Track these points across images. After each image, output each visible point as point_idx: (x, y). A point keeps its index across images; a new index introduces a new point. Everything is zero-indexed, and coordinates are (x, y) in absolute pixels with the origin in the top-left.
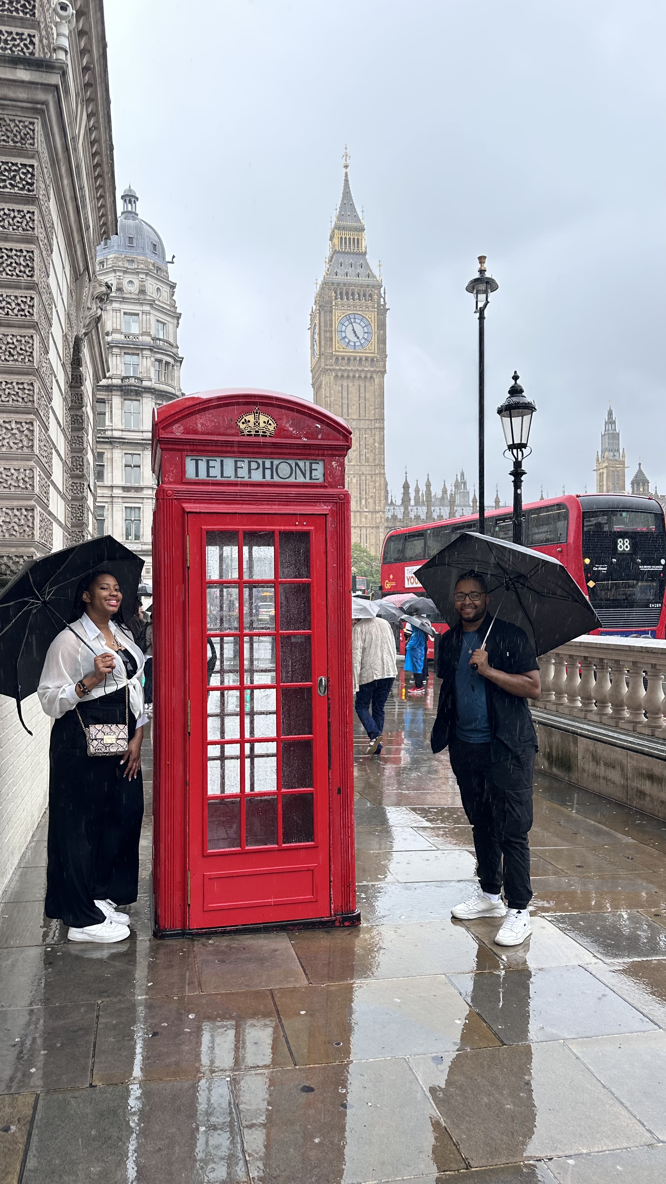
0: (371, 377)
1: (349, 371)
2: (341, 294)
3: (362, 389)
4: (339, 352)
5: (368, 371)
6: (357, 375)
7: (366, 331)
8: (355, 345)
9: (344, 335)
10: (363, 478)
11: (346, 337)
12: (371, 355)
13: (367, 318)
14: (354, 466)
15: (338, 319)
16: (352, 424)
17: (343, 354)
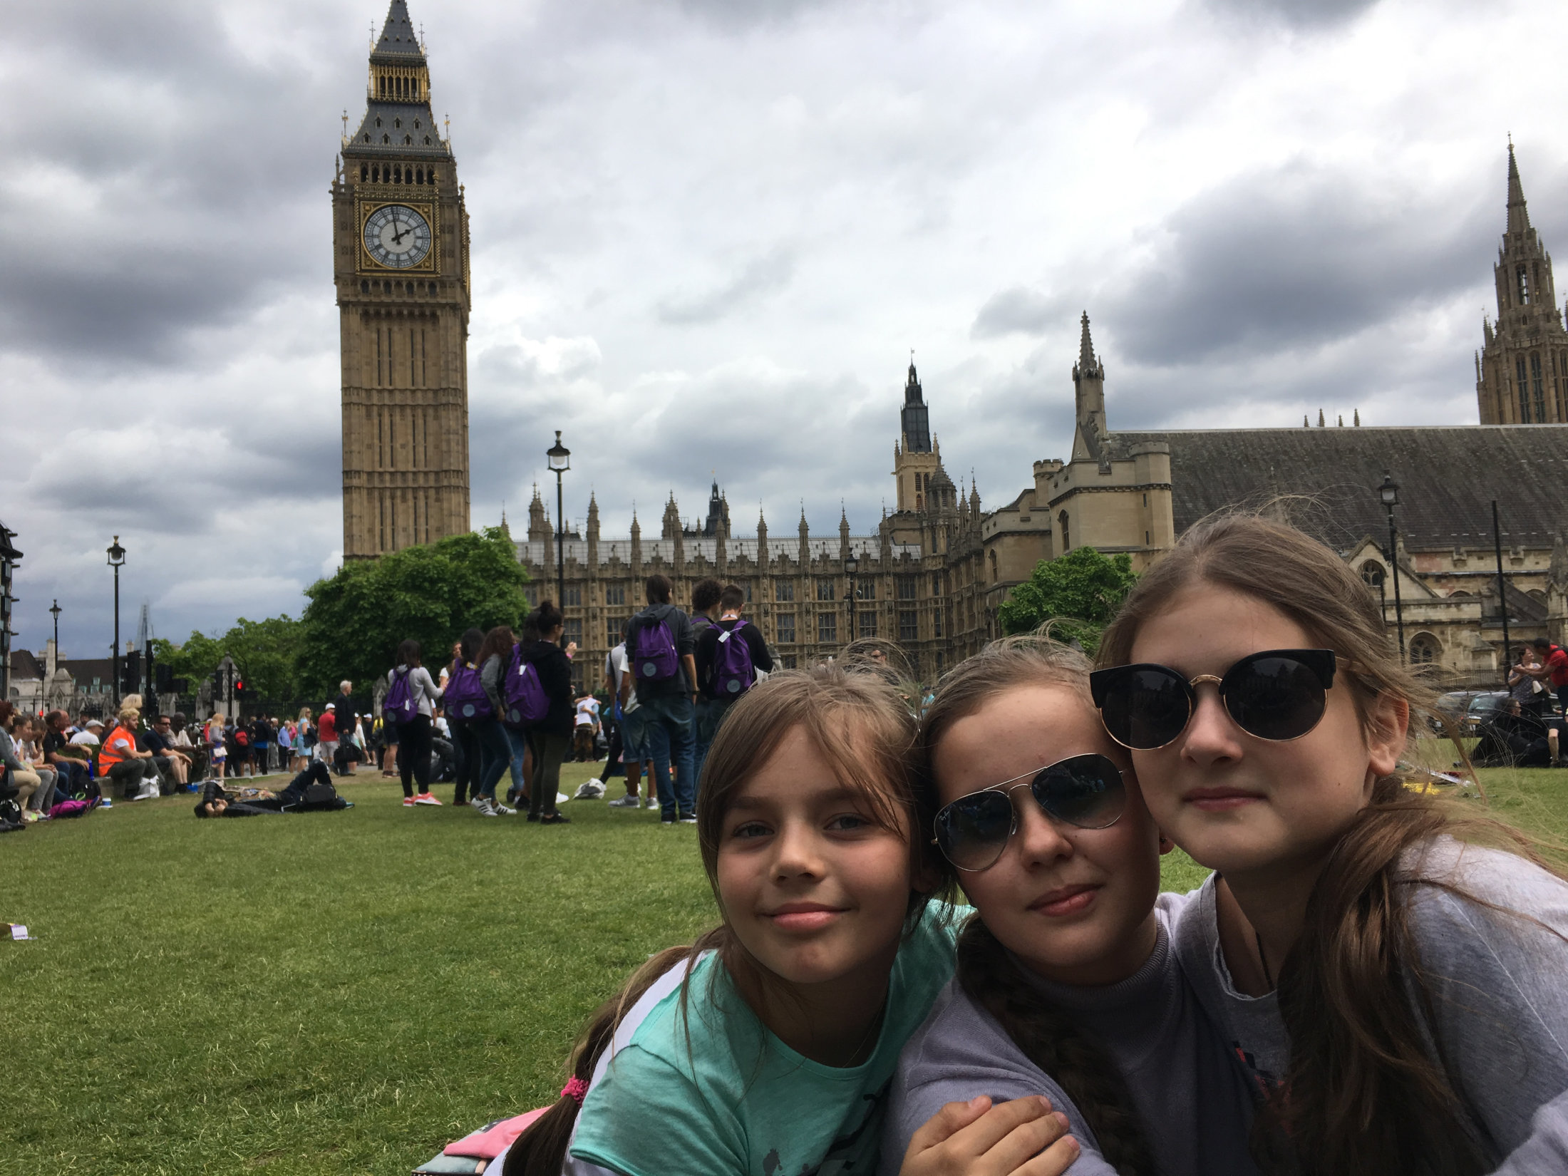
0: (434, 316)
1: (388, 305)
2: (375, 172)
3: (418, 338)
4: (366, 271)
5: (427, 303)
6: (405, 312)
7: (420, 234)
8: (398, 260)
9: (376, 242)
10: (421, 494)
11: (380, 246)
12: (428, 276)
13: (421, 212)
14: (404, 473)
15: (365, 215)
16: (398, 399)
17: (375, 274)
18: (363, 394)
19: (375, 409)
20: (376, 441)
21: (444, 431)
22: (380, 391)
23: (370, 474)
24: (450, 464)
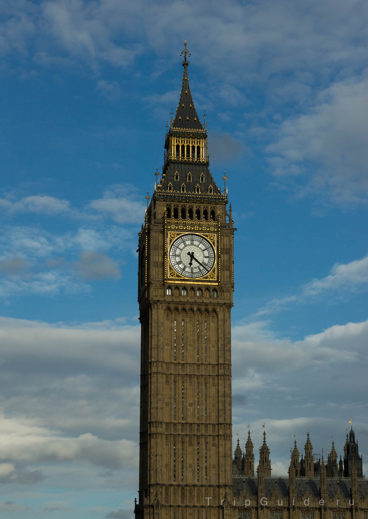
0: (214, 311)
1: (184, 303)
2: (176, 211)
4: (171, 280)
6: (195, 309)
7: (207, 255)
8: (192, 272)
9: (178, 259)
10: (203, 440)
12: (213, 284)
13: (208, 240)
14: (191, 424)
15: (171, 241)
16: (189, 370)
17: (177, 282)
18: (164, 366)
19: (173, 376)
20: (173, 401)
21: (220, 394)
22: (175, 365)
23: (167, 424)
24: (225, 419)
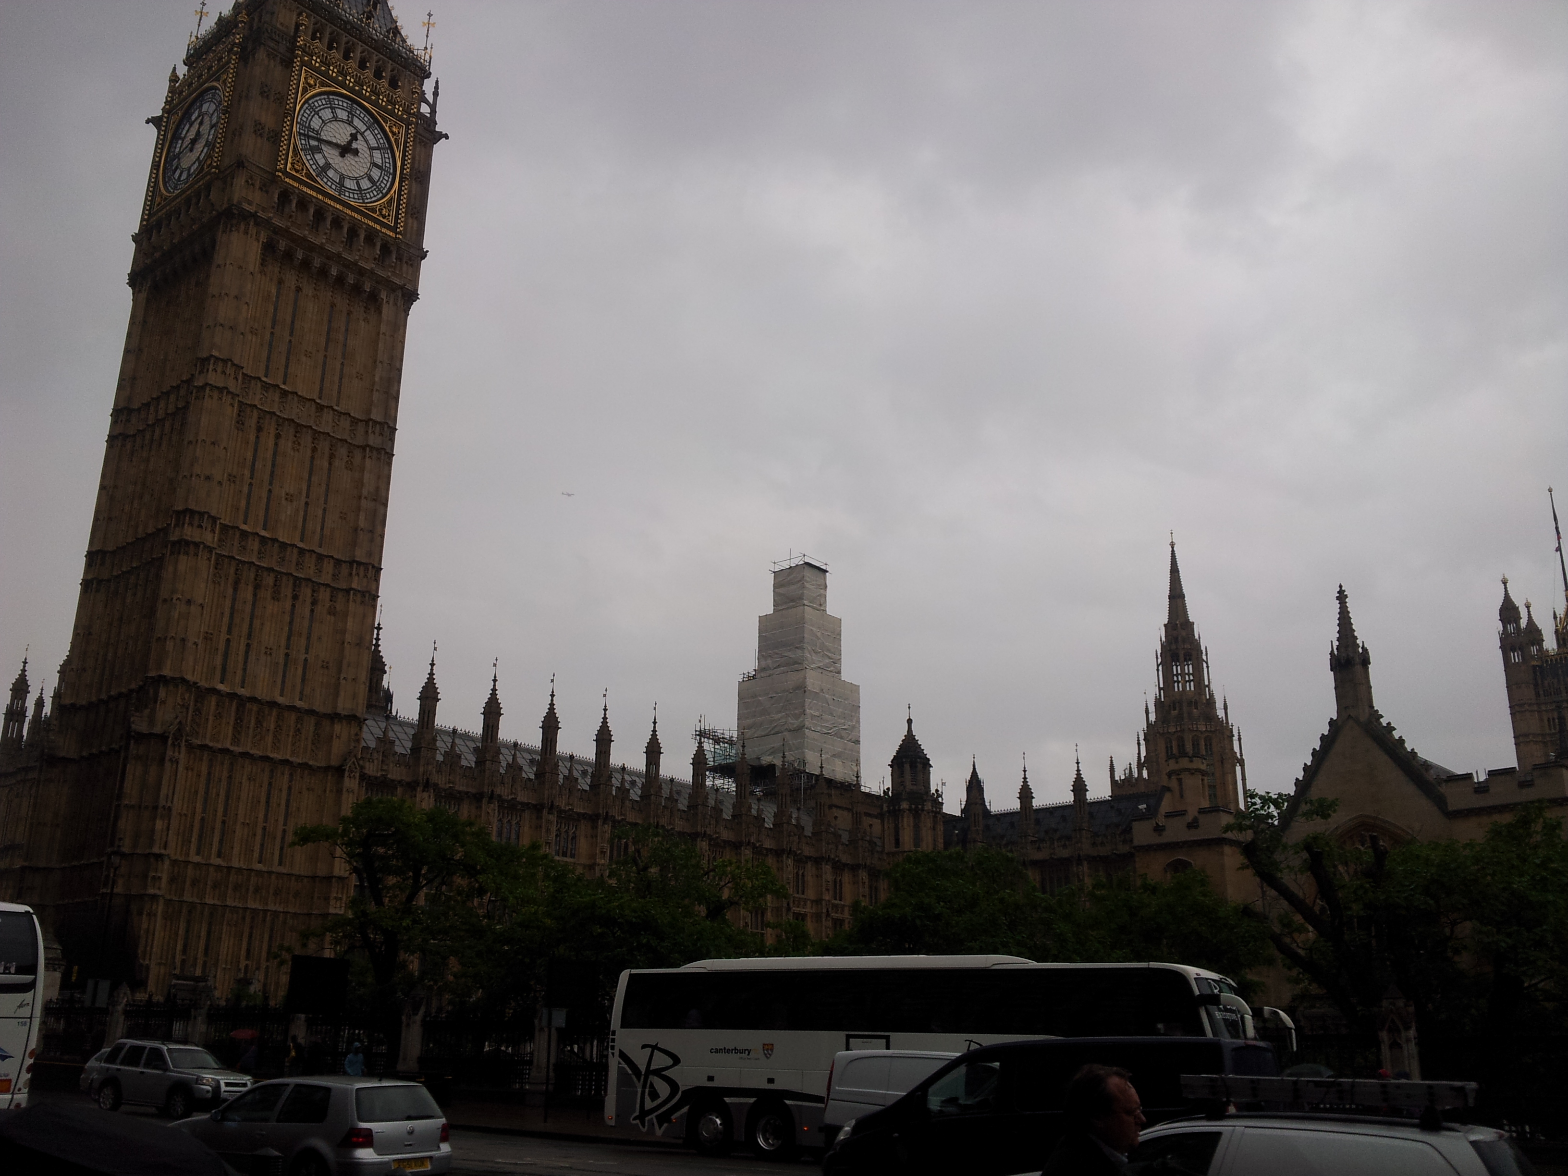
0: (373, 298)
3: (340, 322)
4: (292, 177)
5: (371, 273)
7: (379, 162)
8: (341, 184)
9: (314, 140)
11: (317, 149)
12: (383, 230)
13: (387, 129)
14: (284, 546)
15: (305, 90)
16: (294, 411)
17: (305, 189)
19: (255, 413)
20: (247, 473)
21: (365, 493)
22: (266, 387)
23: (225, 528)
